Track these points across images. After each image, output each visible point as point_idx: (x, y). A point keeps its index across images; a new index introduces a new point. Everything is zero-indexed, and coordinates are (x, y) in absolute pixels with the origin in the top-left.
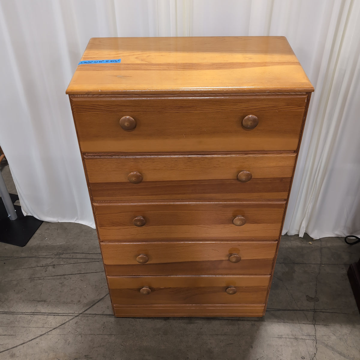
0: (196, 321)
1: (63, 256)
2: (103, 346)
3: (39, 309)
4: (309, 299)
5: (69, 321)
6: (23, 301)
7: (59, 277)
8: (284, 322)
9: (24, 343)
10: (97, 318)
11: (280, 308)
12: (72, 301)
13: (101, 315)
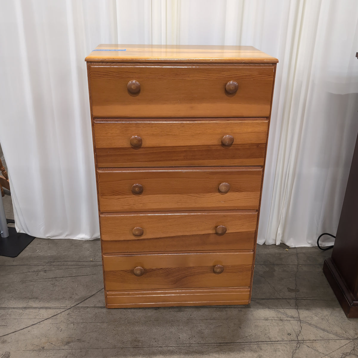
0: (186, 310)
1: (54, 264)
2: (96, 331)
3: (31, 304)
4: (290, 290)
5: (61, 313)
6: (15, 299)
7: (50, 280)
8: (269, 308)
9: (15, 332)
10: (88, 310)
11: (264, 298)
12: (64, 297)
13: (93, 307)
